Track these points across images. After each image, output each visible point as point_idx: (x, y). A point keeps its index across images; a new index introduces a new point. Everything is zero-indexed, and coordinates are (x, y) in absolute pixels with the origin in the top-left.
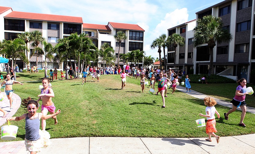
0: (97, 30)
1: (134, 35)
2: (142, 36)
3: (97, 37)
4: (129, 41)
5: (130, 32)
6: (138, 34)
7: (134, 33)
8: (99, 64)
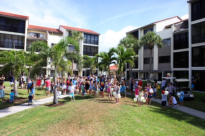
0: (46, 32)
1: (89, 38)
2: (97, 40)
3: (47, 38)
4: (83, 44)
5: (85, 35)
6: (93, 37)
7: (89, 36)
8: (48, 70)
